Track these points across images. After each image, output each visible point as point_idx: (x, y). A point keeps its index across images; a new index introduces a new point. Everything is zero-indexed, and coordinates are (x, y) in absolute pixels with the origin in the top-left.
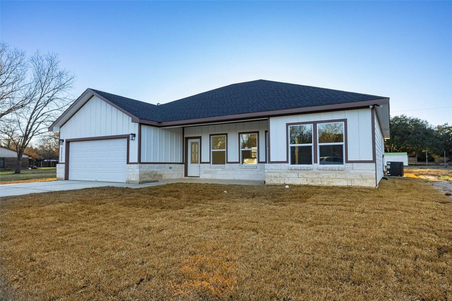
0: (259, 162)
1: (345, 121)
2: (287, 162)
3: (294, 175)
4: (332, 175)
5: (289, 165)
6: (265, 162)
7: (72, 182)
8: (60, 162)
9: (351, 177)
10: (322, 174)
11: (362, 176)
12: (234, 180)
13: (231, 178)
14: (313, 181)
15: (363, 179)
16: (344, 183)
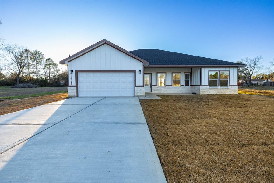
0: (181, 85)
1: (229, 71)
2: (208, 86)
3: (212, 90)
4: (225, 90)
5: (209, 87)
6: (200, 86)
7: (81, 98)
8: (70, 85)
9: (231, 91)
10: (222, 90)
11: (234, 90)
12: (170, 93)
13: (169, 92)
14: (218, 93)
15: (235, 91)
16: (228, 93)
